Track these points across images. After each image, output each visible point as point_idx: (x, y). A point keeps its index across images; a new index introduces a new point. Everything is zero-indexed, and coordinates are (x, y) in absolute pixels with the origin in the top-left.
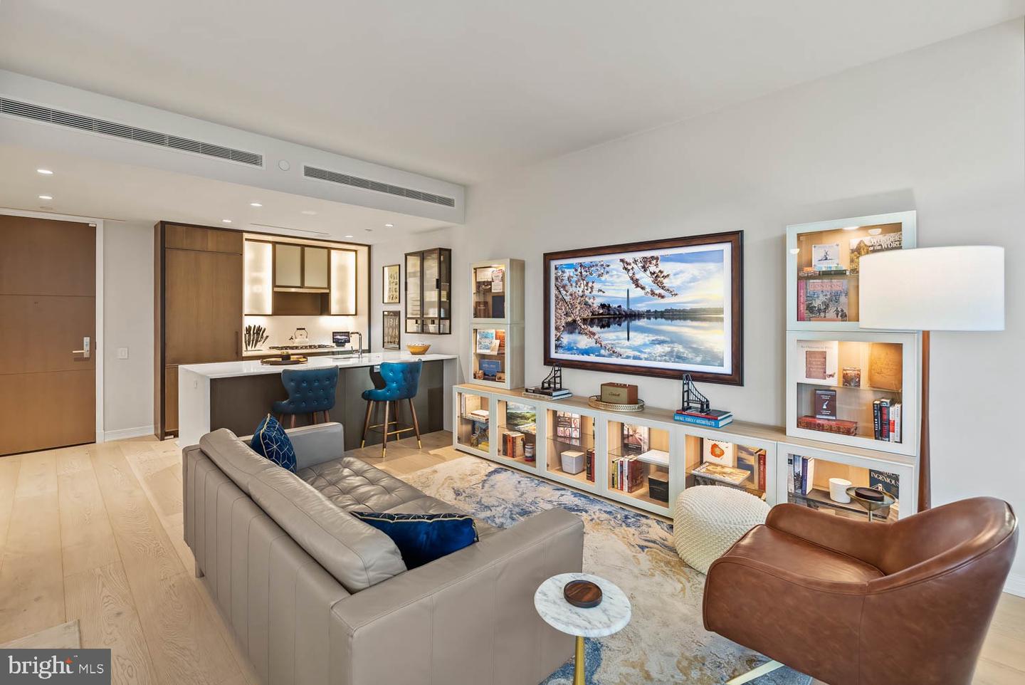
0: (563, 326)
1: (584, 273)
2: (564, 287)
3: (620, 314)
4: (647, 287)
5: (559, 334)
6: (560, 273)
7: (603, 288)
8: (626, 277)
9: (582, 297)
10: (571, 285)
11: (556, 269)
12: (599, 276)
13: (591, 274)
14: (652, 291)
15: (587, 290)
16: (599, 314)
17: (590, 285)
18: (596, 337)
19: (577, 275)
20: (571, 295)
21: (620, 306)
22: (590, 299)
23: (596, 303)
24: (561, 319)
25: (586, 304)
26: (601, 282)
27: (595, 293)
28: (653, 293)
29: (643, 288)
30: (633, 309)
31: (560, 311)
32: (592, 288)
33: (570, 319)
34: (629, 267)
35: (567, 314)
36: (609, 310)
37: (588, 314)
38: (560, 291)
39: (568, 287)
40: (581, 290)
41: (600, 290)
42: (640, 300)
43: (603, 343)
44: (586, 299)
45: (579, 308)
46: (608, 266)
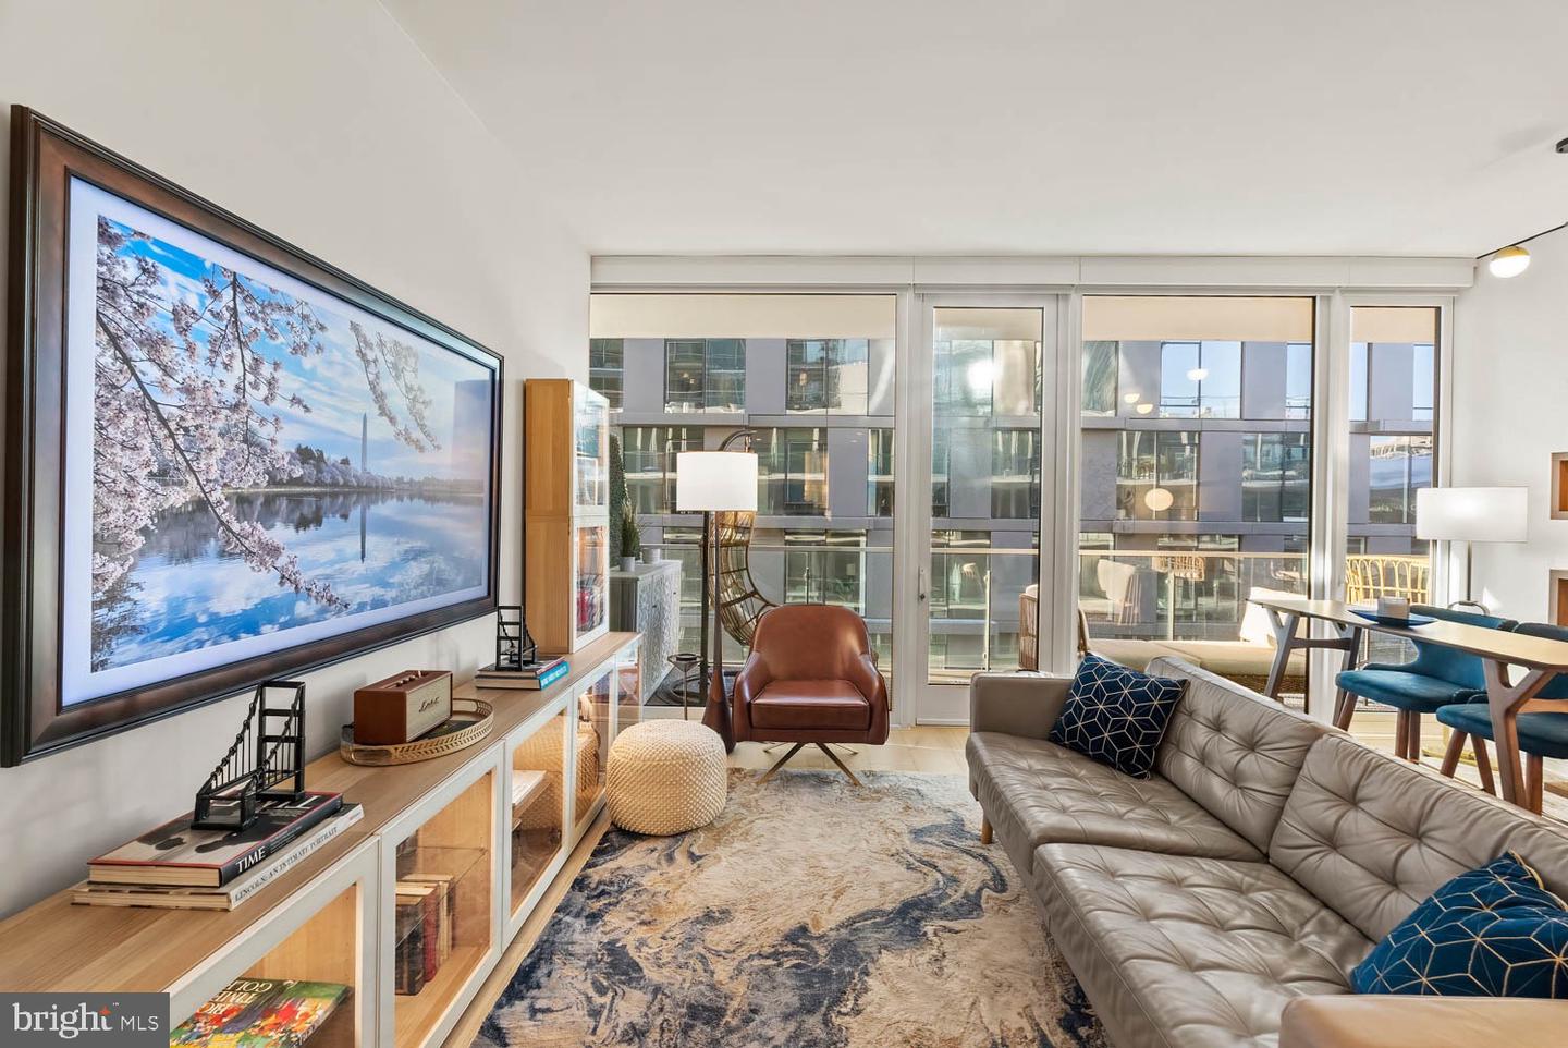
0: (144, 531)
1: (245, 319)
2: (153, 344)
3: (346, 484)
4: (399, 419)
5: (115, 570)
6: (128, 271)
7: (305, 394)
8: (359, 381)
9: (235, 408)
10: (190, 349)
11: (105, 234)
12: (295, 350)
13: (270, 332)
14: (406, 430)
15: (255, 386)
16: (293, 482)
17: (266, 370)
18: (282, 561)
19: (217, 316)
20: (188, 390)
21: (345, 462)
22: (263, 421)
23: (284, 442)
24: (130, 496)
25: (249, 439)
26: (299, 371)
27: (280, 404)
28: (408, 439)
29: (392, 420)
30: (374, 473)
31: (125, 458)
32: (271, 384)
33: (178, 498)
34: (370, 356)
35: (163, 475)
36: (320, 471)
37: (252, 480)
38: (127, 360)
39: (173, 353)
40: (232, 379)
41: (295, 400)
42: (386, 449)
43: (303, 579)
44: (253, 423)
45: (220, 453)
46: (322, 328)
